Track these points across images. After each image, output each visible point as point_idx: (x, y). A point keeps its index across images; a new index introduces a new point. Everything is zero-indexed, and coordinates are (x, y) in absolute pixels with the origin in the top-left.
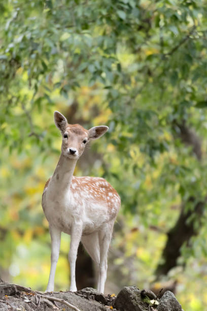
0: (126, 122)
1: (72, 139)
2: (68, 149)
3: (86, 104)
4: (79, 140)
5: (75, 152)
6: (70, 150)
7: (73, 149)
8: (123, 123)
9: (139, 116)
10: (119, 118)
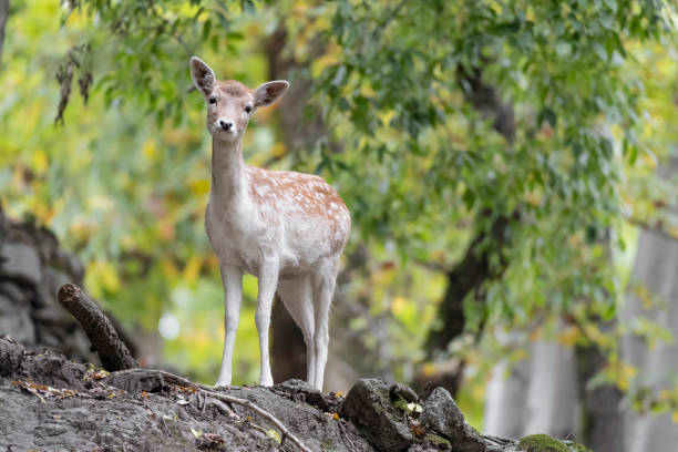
0: (369, 71)
3: (302, 32)
4: (237, 106)
5: (231, 125)
6: (222, 123)
8: (362, 72)
9: (390, 58)
10: (354, 62)
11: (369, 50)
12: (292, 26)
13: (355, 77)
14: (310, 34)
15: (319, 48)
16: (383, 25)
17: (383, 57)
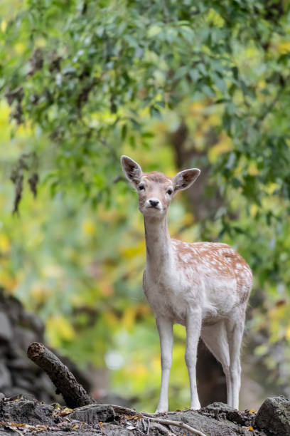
0: (253, 155)
1: (151, 189)
2: (148, 202)
3: (199, 127)
4: (161, 189)
5: (158, 203)
6: (151, 201)
7: (154, 199)
8: (248, 156)
9: (270, 144)
10: (241, 148)
11: (252, 138)
12: (191, 123)
13: (243, 160)
14: (206, 128)
15: (213, 138)
16: (261, 118)
17: (263, 143)
